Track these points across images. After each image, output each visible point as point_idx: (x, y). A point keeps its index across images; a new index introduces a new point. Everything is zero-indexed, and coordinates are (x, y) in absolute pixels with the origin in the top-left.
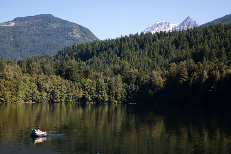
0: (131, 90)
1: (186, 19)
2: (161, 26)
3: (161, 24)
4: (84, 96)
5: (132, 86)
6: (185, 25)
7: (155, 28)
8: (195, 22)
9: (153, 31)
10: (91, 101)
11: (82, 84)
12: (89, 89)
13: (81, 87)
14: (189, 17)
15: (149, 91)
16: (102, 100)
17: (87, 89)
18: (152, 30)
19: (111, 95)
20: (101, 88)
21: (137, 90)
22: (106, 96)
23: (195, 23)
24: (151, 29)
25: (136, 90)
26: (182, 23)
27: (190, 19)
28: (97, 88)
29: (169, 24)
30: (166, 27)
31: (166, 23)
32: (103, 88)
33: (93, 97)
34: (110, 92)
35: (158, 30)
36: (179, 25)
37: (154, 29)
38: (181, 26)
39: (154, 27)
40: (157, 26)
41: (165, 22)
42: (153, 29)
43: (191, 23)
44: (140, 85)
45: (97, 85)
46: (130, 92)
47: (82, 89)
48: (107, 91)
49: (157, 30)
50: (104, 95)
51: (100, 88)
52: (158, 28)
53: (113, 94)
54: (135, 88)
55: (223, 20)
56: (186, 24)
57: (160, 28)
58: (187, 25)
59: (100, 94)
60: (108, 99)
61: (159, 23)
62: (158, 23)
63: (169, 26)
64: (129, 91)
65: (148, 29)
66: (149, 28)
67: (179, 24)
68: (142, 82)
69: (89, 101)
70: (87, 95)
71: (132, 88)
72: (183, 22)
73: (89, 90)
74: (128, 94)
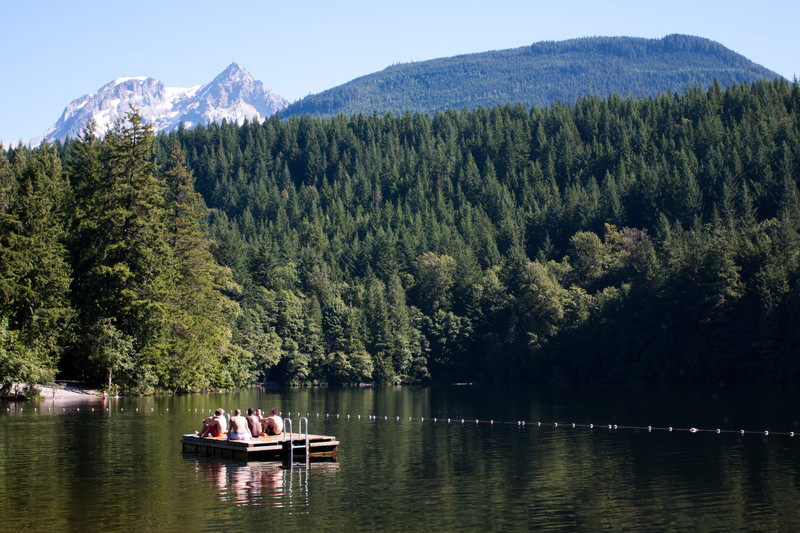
0: (445, 332)
1: (226, 74)
2: (129, 92)
3: (130, 86)
4: (285, 360)
5: (447, 319)
6: (223, 92)
7: (108, 101)
8: (258, 83)
9: (100, 109)
10: (310, 378)
11: (270, 312)
12: (299, 330)
13: (272, 324)
14: (234, 66)
15: (530, 338)
16: (351, 372)
17: (292, 331)
18: (97, 107)
19: (383, 354)
20: (343, 325)
21: (467, 331)
22: (367, 358)
23: (258, 87)
24: (92, 104)
25: (462, 331)
26: (208, 86)
27: (238, 72)
28: (326, 327)
29: (161, 86)
30: (151, 97)
31: (149, 81)
32: (350, 327)
33: (314, 361)
34: (376, 340)
35: (119, 107)
36: (199, 93)
37: (103, 103)
38: (206, 96)
39: (105, 98)
40: (116, 94)
41: (144, 78)
42: (100, 105)
43: (245, 86)
44: (477, 314)
45: (324, 315)
46: (444, 340)
47: (277, 331)
48: (366, 337)
49: (116, 106)
50: (355, 355)
51: (339, 327)
52: (118, 101)
53: (388, 348)
54: (458, 325)
55: (387, 83)
56: (227, 90)
57: (128, 99)
58: (227, 94)
59: (341, 349)
60: (372, 369)
61: (125, 83)
62: (117, 83)
63: (160, 96)
64: (440, 336)
65: (79, 101)
66: (85, 97)
67: (197, 88)
68: (485, 304)
69: (301, 379)
70: (296, 352)
71: (449, 327)
72: (215, 82)
73: (300, 335)
74: (436, 347)
